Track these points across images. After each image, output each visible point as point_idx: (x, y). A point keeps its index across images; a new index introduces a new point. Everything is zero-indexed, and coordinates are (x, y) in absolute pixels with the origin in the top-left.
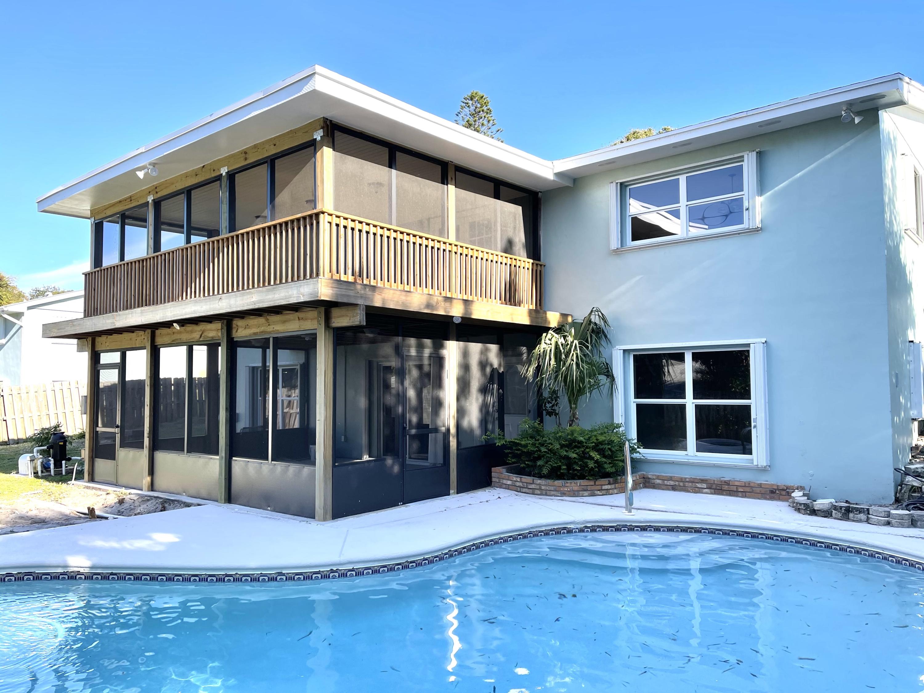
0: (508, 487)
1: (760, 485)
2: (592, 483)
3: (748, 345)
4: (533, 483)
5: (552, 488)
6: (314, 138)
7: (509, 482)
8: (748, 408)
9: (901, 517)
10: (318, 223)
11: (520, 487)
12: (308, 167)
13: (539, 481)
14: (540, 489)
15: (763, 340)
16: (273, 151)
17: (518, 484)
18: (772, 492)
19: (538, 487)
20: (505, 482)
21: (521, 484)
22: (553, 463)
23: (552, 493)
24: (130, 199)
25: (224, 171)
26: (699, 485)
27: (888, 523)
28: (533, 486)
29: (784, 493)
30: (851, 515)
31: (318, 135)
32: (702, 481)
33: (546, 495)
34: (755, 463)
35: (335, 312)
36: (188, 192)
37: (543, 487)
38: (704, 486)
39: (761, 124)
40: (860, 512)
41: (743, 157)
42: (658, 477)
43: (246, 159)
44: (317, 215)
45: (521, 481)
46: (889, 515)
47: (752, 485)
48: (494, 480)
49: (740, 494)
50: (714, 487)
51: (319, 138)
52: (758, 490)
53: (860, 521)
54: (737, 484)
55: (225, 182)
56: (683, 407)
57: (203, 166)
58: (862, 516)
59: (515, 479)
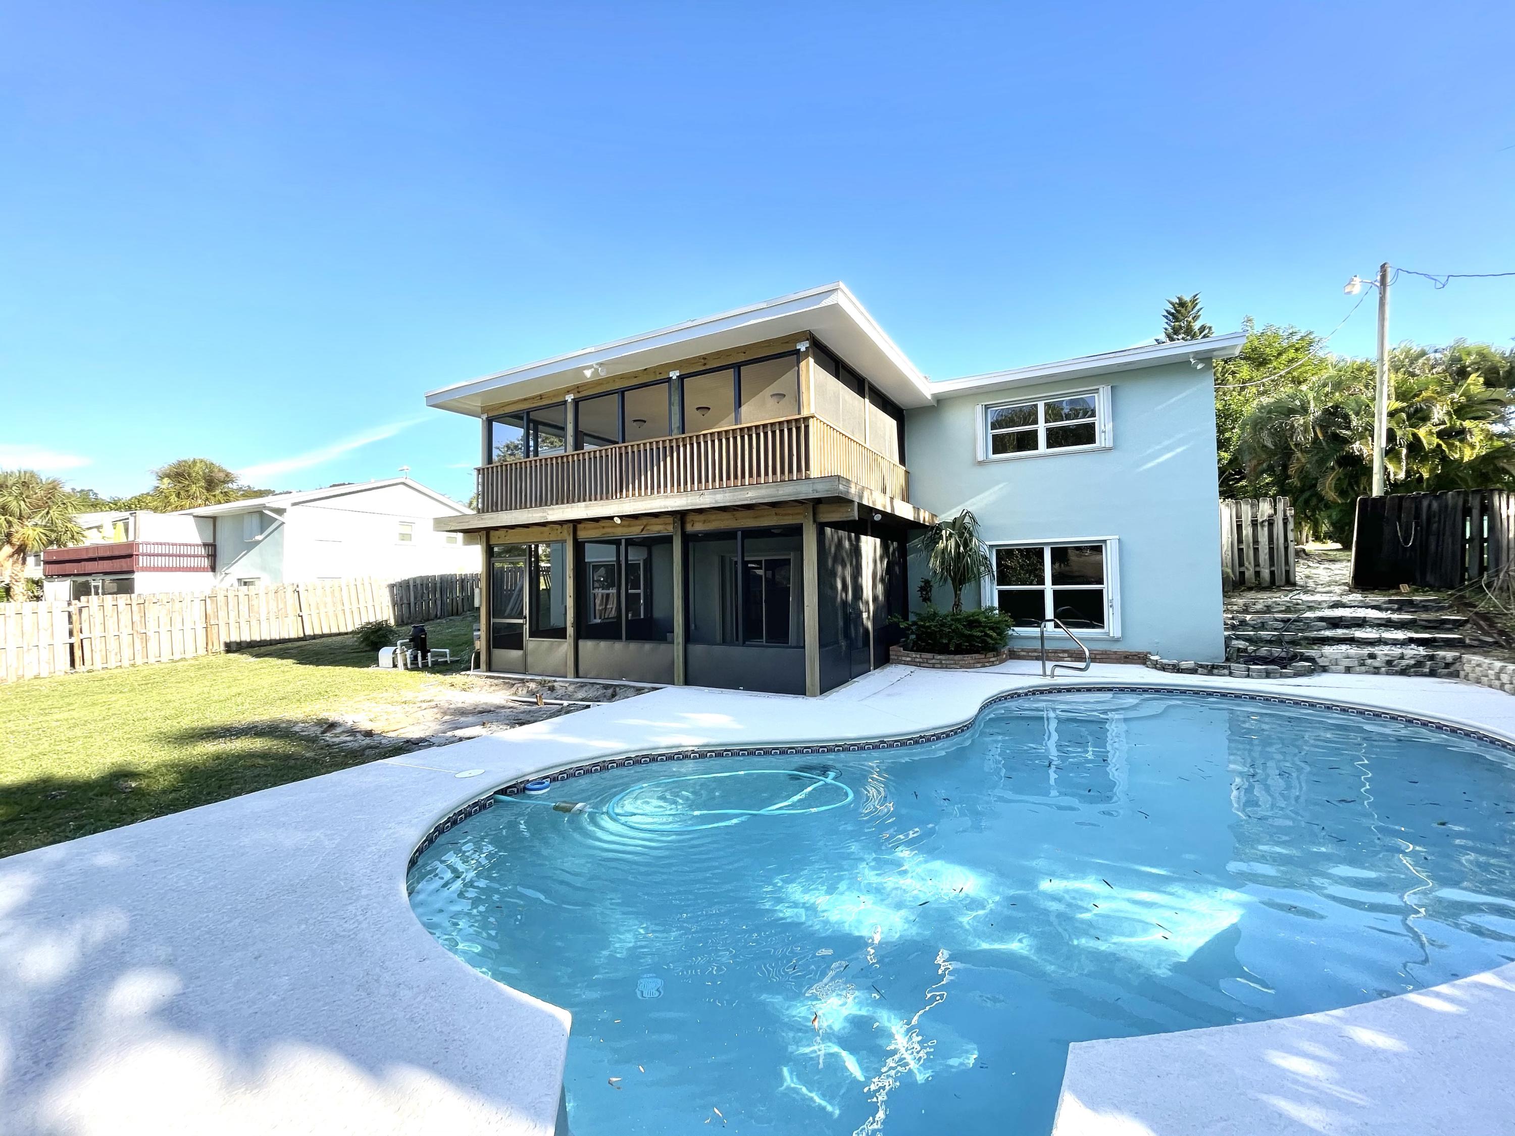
0: (907, 663)
1: (1115, 653)
2: (983, 656)
3: (1105, 541)
4: (933, 658)
5: (952, 662)
6: (798, 348)
7: (908, 659)
8: (1100, 592)
9: (1259, 671)
10: (807, 427)
11: (920, 662)
12: (790, 375)
13: (939, 657)
14: (941, 663)
15: (1117, 537)
16: (742, 358)
17: (917, 660)
18: (1126, 657)
19: (938, 662)
20: (904, 658)
21: (921, 660)
22: (956, 641)
23: (952, 666)
24: (541, 397)
25: (674, 375)
26: (1061, 655)
27: (1248, 676)
28: (934, 661)
29: (1135, 658)
30: (1215, 671)
31: (802, 347)
32: (1064, 651)
33: (946, 668)
34: (1111, 635)
35: (822, 508)
36: (622, 392)
37: (943, 662)
38: (1066, 655)
39: (1119, 365)
40: (1224, 669)
41: (1098, 389)
42: (1023, 650)
43: (705, 364)
44: (806, 419)
45: (921, 658)
46: (1248, 670)
47: (1108, 652)
48: (892, 657)
49: (1098, 661)
50: (1074, 655)
51: (803, 349)
52: (1114, 656)
53: (1224, 675)
54: (1095, 652)
55: (676, 385)
56: (1041, 593)
57: (646, 369)
58: (1226, 672)
59: (914, 656)
